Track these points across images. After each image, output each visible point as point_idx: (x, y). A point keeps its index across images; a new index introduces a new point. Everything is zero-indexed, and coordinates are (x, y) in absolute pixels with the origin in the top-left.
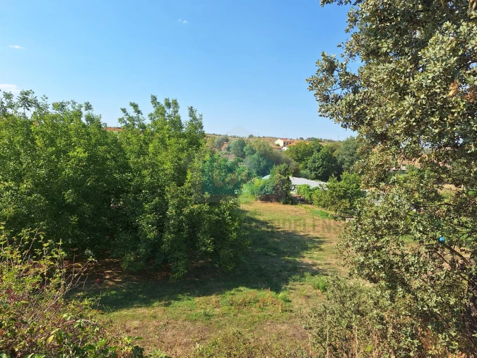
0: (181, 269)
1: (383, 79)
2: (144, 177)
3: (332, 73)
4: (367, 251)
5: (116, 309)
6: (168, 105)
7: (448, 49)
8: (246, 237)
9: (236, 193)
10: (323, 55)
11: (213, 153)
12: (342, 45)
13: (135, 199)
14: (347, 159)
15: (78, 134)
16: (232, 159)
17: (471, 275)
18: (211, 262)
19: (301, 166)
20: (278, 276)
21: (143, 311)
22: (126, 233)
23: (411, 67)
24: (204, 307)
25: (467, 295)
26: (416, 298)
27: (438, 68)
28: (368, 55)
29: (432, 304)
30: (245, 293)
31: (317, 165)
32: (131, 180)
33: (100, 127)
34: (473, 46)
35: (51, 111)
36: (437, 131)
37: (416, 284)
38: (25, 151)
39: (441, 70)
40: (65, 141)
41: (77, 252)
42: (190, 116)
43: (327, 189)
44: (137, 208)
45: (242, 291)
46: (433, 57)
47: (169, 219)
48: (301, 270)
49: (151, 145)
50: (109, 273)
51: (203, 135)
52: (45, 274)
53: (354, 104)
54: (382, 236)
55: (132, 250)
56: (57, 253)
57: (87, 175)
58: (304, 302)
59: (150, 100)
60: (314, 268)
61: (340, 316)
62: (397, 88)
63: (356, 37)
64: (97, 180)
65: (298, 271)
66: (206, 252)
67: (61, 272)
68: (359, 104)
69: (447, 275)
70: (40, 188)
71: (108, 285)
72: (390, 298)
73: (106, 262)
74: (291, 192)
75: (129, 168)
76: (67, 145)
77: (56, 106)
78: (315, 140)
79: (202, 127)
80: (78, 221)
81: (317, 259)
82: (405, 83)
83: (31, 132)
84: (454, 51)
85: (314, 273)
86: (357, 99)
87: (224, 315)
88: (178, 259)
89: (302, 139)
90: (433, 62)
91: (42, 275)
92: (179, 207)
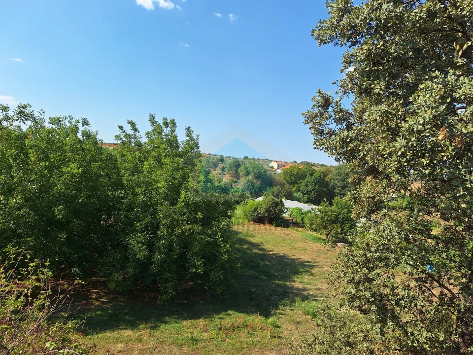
0: (170, 291)
1: (376, 120)
2: (137, 195)
3: (327, 109)
4: (358, 283)
5: (101, 331)
6: (166, 124)
7: (437, 97)
8: (237, 259)
9: (229, 214)
10: (319, 92)
11: (207, 173)
12: (337, 82)
13: (126, 217)
14: (339, 184)
15: (73, 150)
16: (226, 179)
17: (459, 311)
18: (200, 284)
19: (294, 189)
20: (268, 300)
21: (128, 333)
22: (115, 252)
23: (403, 110)
24: (191, 331)
25: (456, 330)
26: (406, 333)
27: (428, 115)
28: (361, 94)
29: (422, 340)
30: (234, 318)
31: (309, 188)
32: (123, 198)
33: (96, 143)
34: (460, 95)
35: (48, 125)
36: (427, 172)
37: (406, 318)
38: (18, 164)
39: (431, 116)
40: (59, 156)
41: (63, 270)
42: (188, 136)
43: (319, 213)
44: (128, 226)
45: (231, 315)
46: (424, 104)
47: (160, 239)
48: (291, 295)
49: (146, 164)
50: (95, 293)
51: (199, 155)
52: (29, 294)
53: (348, 140)
54: (373, 269)
55: (120, 270)
56: (43, 274)
57: (79, 191)
58: (294, 328)
59: (148, 118)
60: (305, 293)
61: (330, 346)
62: (390, 129)
63: (350, 76)
64: (89, 197)
65: (289, 296)
66: (196, 274)
67: (45, 293)
68: (352, 140)
69: (437, 310)
70: (30, 203)
71: (93, 305)
72: (381, 332)
73: (92, 281)
74: (284, 215)
75: (123, 185)
76: (61, 160)
77: (53, 121)
78: (308, 164)
79: (198, 148)
80: (67, 238)
81: (308, 284)
82: (397, 125)
83: (25, 146)
84: (443, 98)
85: (305, 298)
86: (350, 135)
87: (211, 340)
88: (167, 281)
89: (295, 162)
90: (423, 109)
91: (26, 296)
92: (171, 227)
